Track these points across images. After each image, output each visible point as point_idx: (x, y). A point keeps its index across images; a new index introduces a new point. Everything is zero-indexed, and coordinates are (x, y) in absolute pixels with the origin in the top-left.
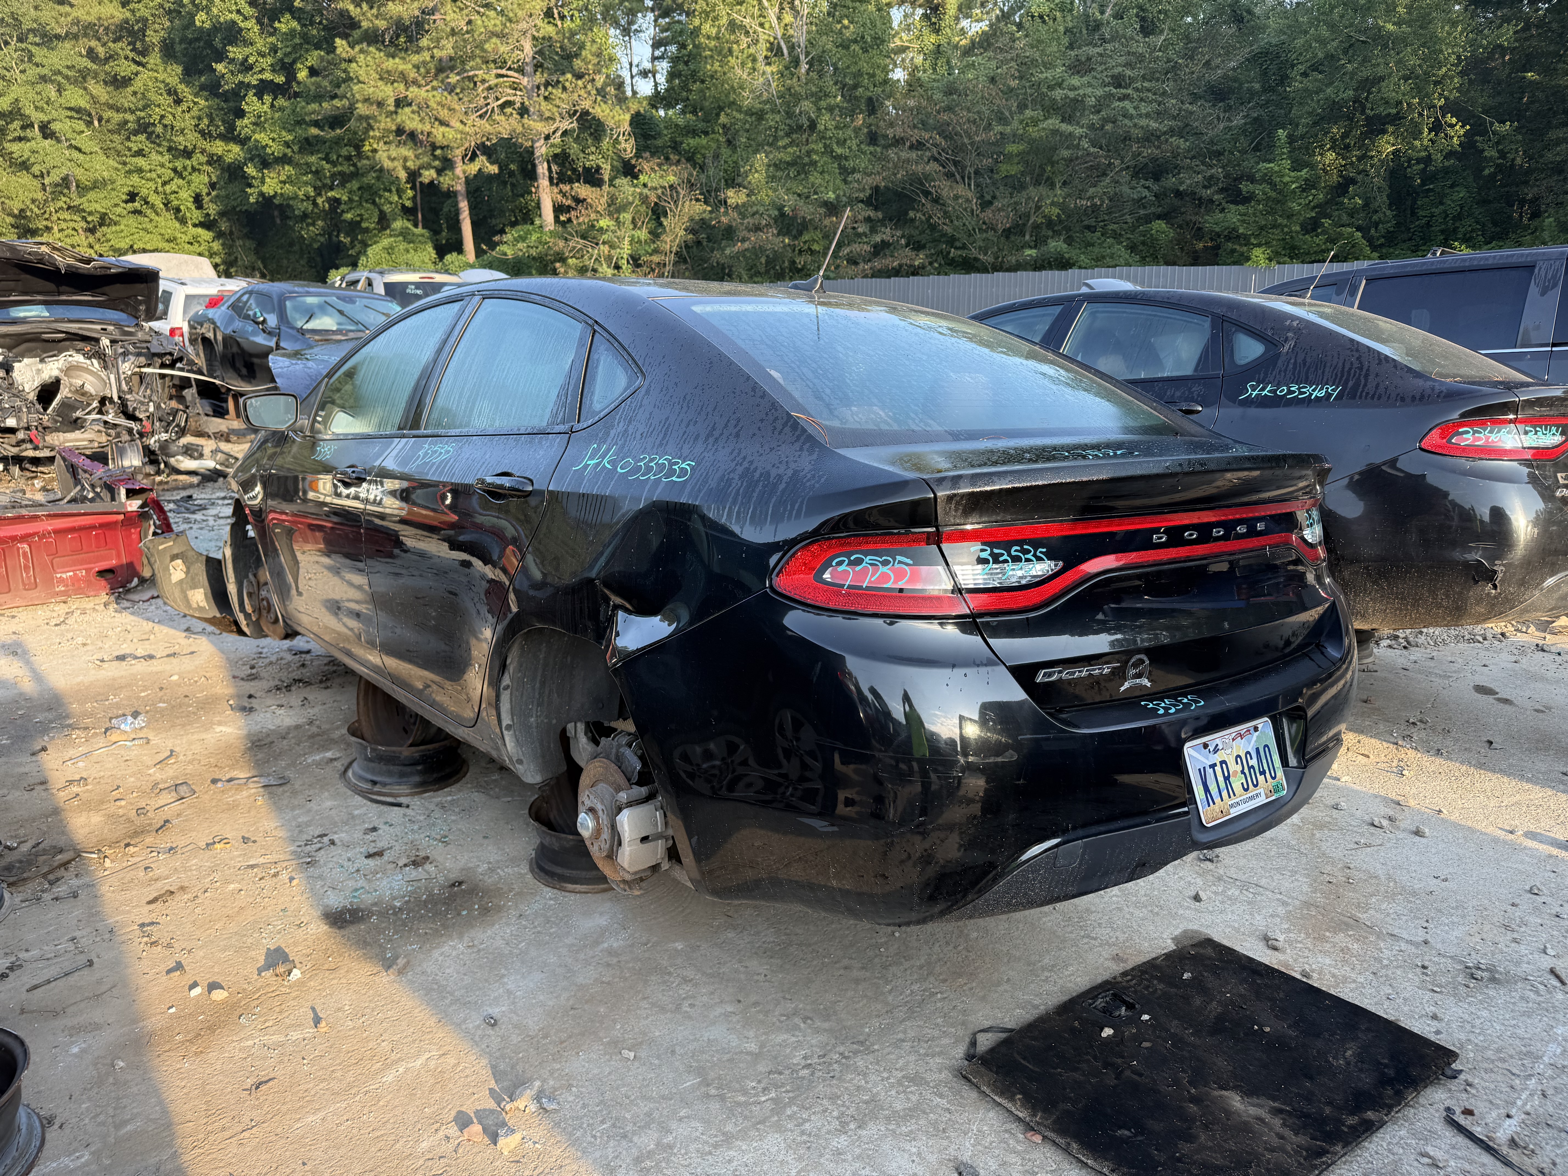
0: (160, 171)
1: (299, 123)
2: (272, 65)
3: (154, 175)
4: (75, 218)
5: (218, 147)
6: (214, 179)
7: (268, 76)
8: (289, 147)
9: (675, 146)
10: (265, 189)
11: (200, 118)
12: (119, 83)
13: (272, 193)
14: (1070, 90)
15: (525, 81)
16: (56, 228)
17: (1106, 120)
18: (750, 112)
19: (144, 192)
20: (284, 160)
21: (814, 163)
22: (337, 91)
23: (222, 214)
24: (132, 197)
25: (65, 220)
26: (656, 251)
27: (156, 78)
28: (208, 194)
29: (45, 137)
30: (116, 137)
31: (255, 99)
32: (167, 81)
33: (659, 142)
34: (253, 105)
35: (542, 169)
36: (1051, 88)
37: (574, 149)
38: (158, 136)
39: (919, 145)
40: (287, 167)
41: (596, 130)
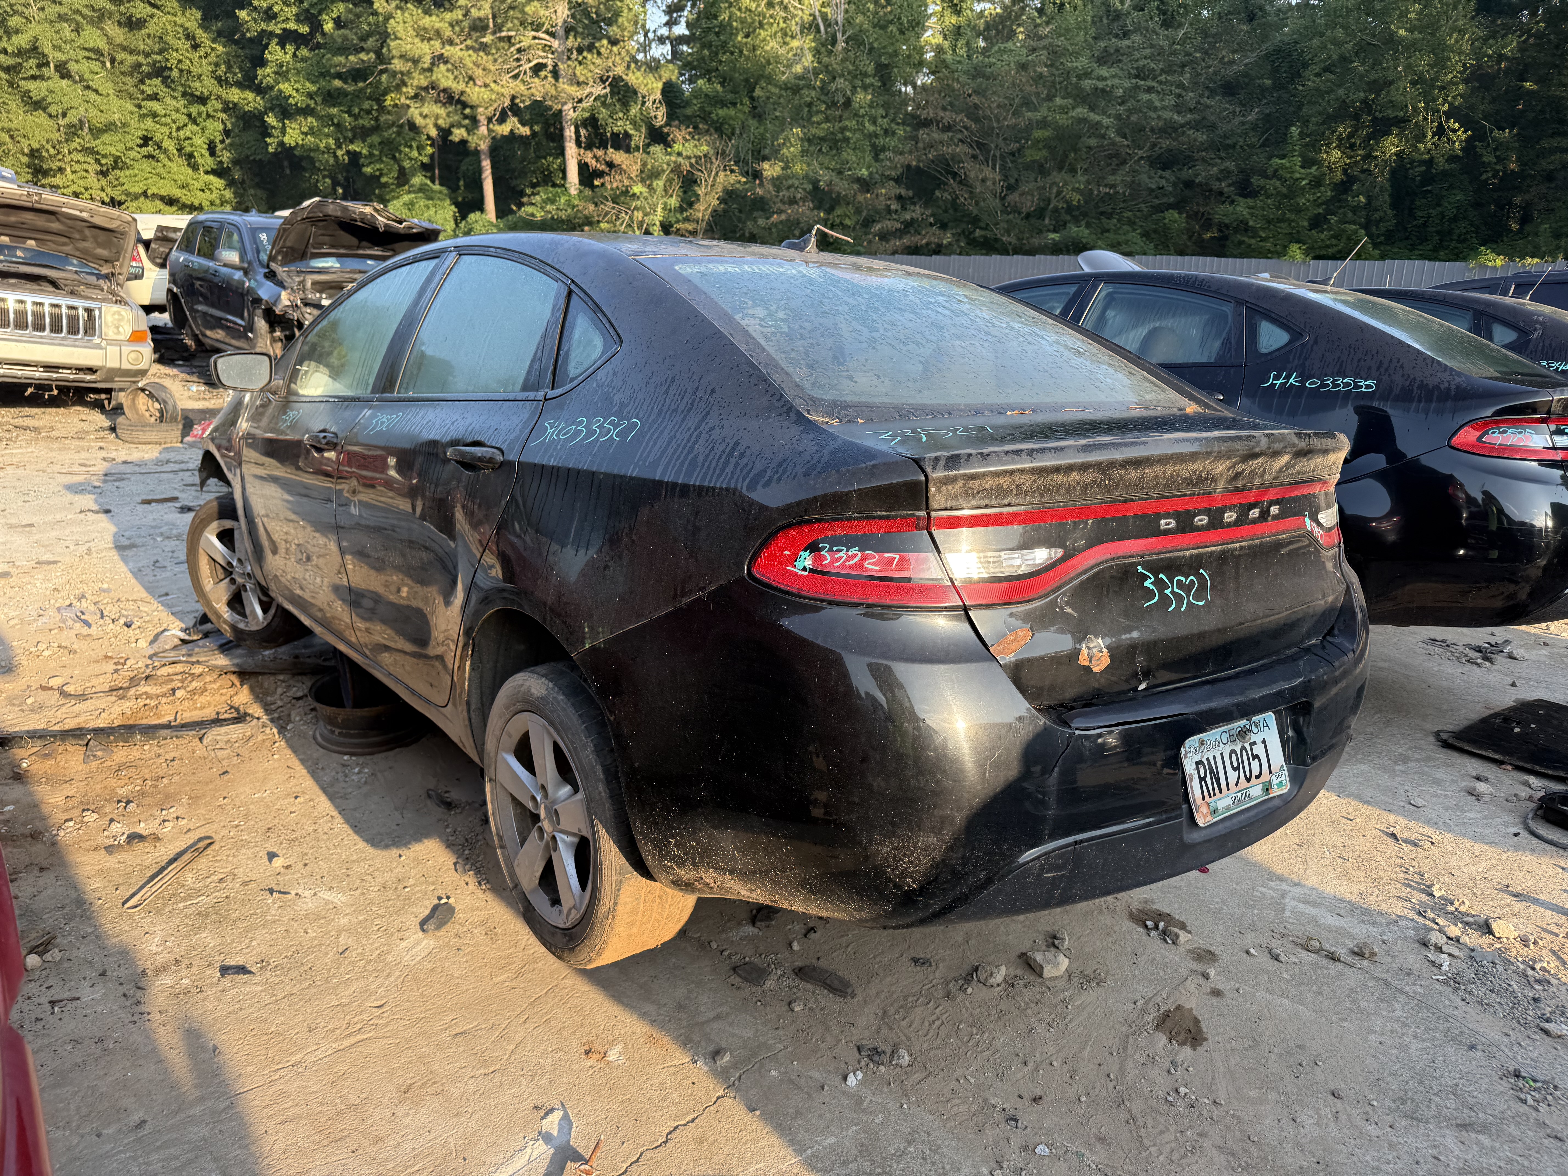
0: (175, 116)
1: (323, 75)
2: (297, 15)
3: (168, 120)
4: (89, 160)
5: (235, 95)
6: (229, 126)
7: (292, 26)
8: (312, 98)
9: (705, 116)
10: (286, 139)
11: (217, 65)
12: (132, 24)
13: (293, 144)
14: (1098, 79)
15: (556, 44)
16: (68, 169)
17: (1130, 111)
18: (786, 87)
19: (158, 137)
20: (307, 111)
21: (847, 140)
22: (362, 44)
23: (236, 162)
24: (146, 140)
25: (78, 162)
26: (687, 220)
27: (175, 22)
28: (222, 142)
29: (62, 77)
30: (128, 79)
31: (278, 48)
32: (188, 25)
33: (689, 111)
34: (275, 54)
35: (569, 132)
36: (1079, 77)
37: (603, 114)
38: (173, 81)
39: (948, 128)
40: (310, 119)
41: (624, 96)
